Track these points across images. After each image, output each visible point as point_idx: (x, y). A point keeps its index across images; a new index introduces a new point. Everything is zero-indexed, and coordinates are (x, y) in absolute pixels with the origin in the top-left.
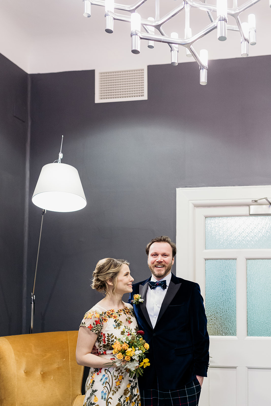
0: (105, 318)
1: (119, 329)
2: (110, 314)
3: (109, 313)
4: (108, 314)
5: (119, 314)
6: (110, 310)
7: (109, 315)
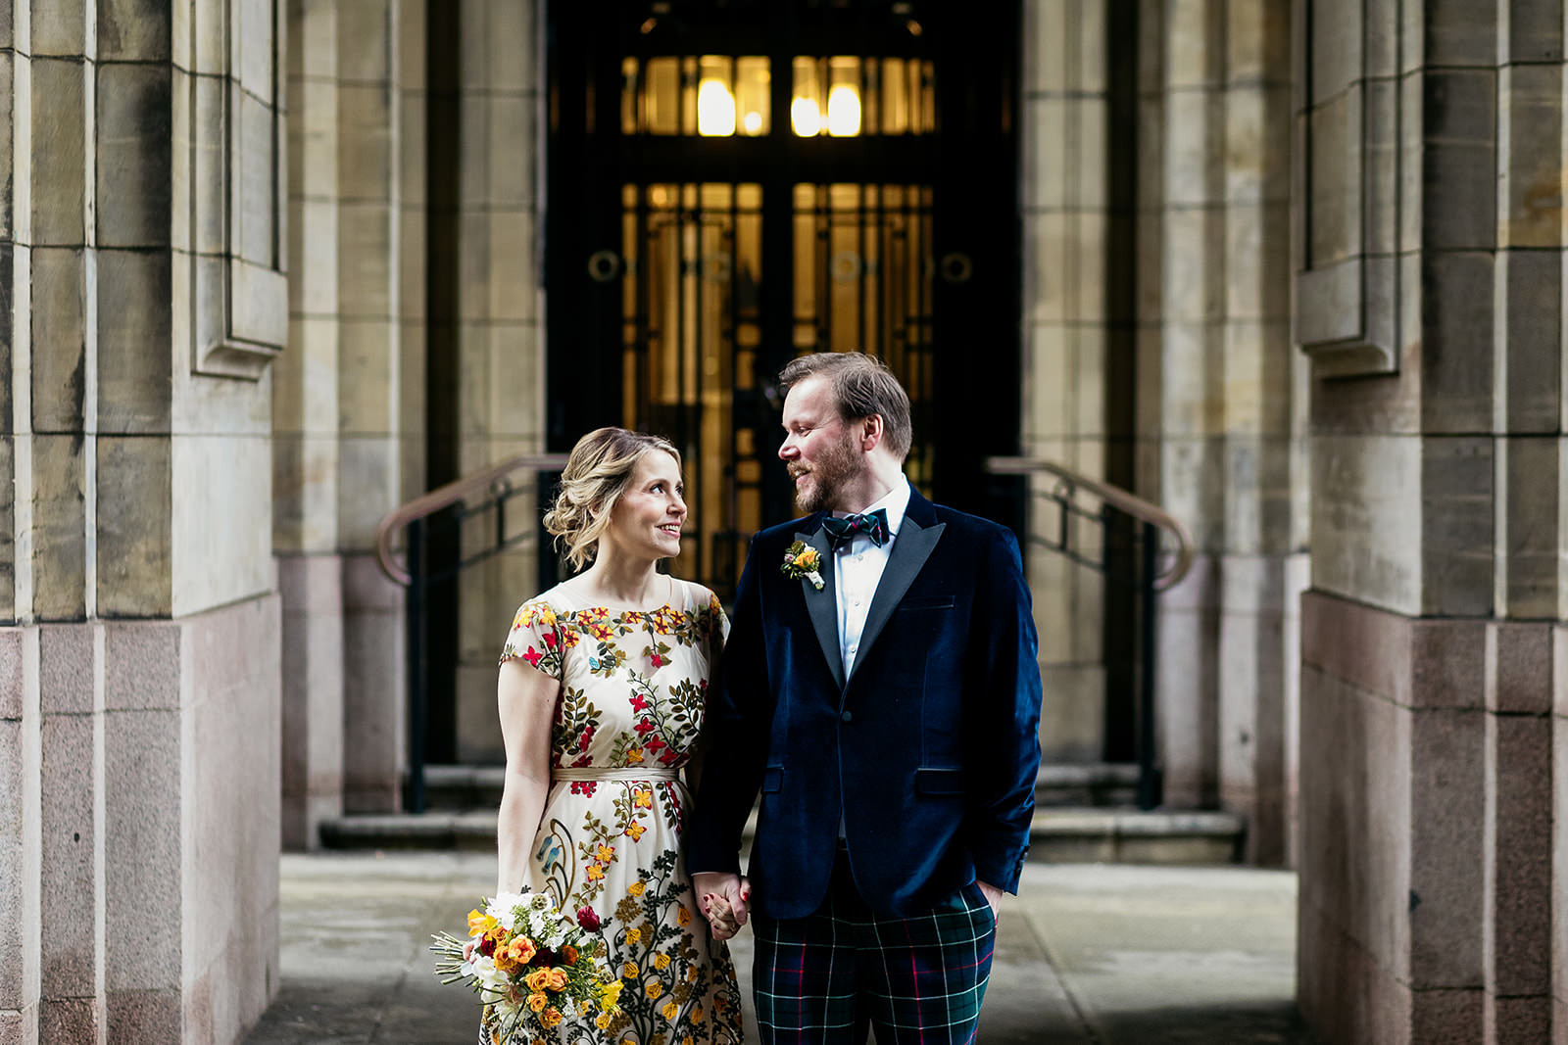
0: (571, 632)
1: (607, 675)
2: (591, 620)
3: (586, 618)
4: (582, 619)
5: (622, 625)
6: (593, 610)
7: (585, 623)
